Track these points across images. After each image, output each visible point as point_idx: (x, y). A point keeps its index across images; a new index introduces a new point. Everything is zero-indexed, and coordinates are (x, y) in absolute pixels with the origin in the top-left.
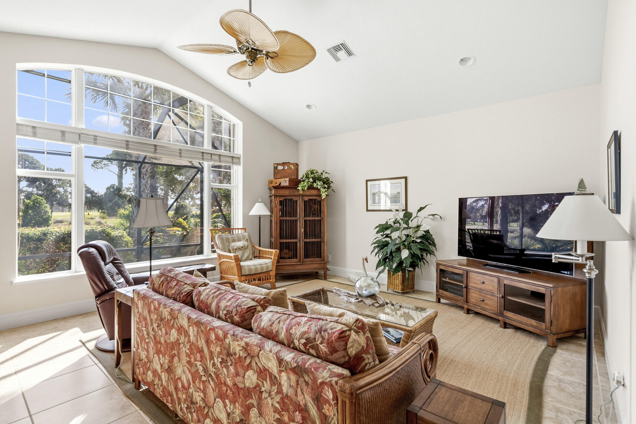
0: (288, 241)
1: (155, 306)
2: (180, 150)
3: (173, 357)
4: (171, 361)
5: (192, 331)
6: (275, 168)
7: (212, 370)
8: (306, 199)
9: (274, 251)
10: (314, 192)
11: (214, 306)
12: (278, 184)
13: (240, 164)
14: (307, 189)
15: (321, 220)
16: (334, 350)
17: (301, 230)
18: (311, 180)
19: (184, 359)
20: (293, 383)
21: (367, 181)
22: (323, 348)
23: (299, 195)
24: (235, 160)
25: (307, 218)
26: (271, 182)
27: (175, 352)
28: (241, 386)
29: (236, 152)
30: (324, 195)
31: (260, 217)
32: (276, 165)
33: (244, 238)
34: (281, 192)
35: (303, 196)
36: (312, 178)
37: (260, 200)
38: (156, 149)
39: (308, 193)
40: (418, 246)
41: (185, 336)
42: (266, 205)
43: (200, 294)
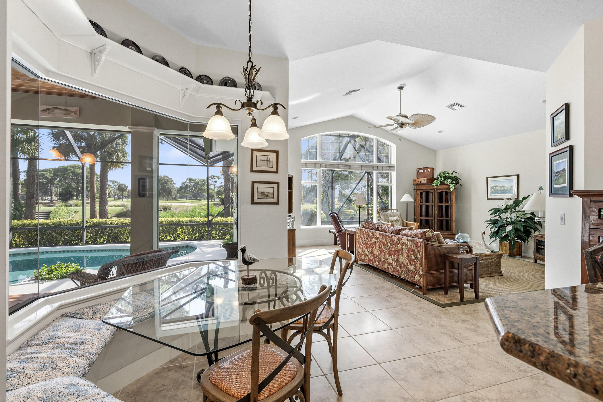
0: (426, 218)
1: (366, 232)
2: (362, 166)
3: (373, 248)
4: (372, 249)
5: (380, 238)
6: (418, 172)
7: (387, 247)
8: (439, 191)
9: (415, 223)
10: (445, 187)
11: (387, 230)
12: (419, 182)
13: (394, 170)
14: (440, 185)
15: (450, 205)
16: (422, 236)
17: (435, 211)
18: (443, 179)
19: (377, 247)
20: (411, 245)
21: (487, 178)
22: (419, 236)
23: (434, 189)
24: (391, 168)
25: (440, 204)
26: (415, 180)
27: (374, 246)
28: (396, 250)
29: (392, 163)
30: (452, 188)
31: (407, 203)
32: (418, 170)
33: (397, 215)
34: (421, 187)
35: (437, 189)
36: (444, 177)
37: (407, 192)
38: (350, 167)
39: (441, 187)
40: (523, 224)
41: (378, 239)
42: (411, 196)
43: (382, 227)
